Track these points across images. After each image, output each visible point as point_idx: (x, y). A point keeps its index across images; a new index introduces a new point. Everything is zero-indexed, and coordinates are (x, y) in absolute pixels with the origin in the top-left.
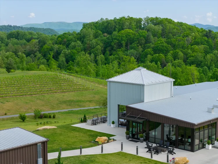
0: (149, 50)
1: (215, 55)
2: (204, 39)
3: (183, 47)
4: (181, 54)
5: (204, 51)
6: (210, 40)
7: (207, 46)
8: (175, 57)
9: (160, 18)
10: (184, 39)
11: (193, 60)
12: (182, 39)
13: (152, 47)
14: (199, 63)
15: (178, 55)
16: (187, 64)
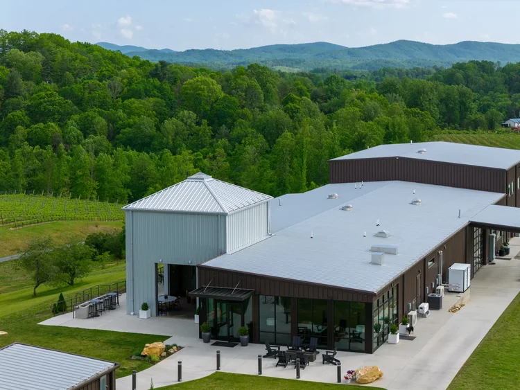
0: (18, 113)
1: (182, 120)
2: (152, 84)
3: (103, 105)
4: (101, 122)
5: (154, 112)
6: (167, 86)
7: (159, 99)
8: (86, 129)
9: (34, 33)
10: (104, 84)
11: (131, 135)
12: (99, 85)
13: (24, 107)
14: (147, 140)
15: (93, 124)
16: (116, 144)
